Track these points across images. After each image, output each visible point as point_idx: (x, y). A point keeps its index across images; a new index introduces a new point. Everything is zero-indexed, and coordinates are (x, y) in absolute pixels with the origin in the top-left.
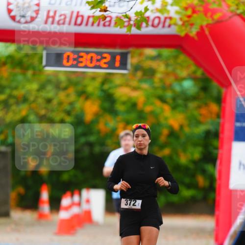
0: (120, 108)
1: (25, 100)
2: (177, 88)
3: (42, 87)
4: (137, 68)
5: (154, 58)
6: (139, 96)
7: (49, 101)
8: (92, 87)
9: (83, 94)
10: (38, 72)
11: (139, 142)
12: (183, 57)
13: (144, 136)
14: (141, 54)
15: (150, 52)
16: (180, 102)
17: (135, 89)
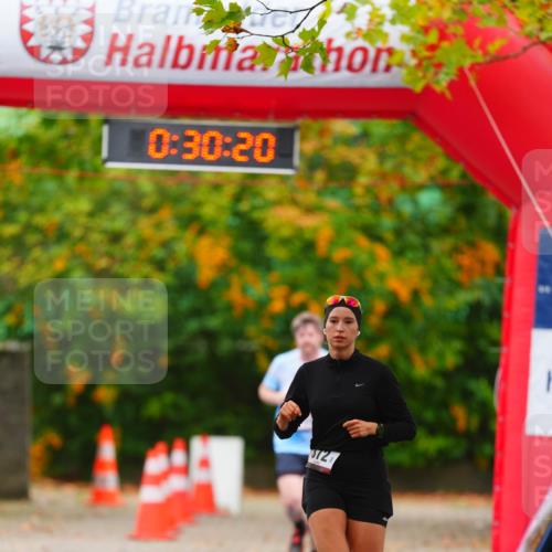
0: (276, 252)
1: (62, 235)
2: (407, 208)
3: (100, 207)
4: (314, 163)
5: (352, 141)
6: (319, 226)
7: (116, 238)
8: (213, 207)
9: (194, 222)
10: (89, 173)
11: (337, 334)
12: (418, 139)
13: (348, 321)
14: (322, 133)
15: (344, 127)
16: (412, 238)
17: (310, 210)
